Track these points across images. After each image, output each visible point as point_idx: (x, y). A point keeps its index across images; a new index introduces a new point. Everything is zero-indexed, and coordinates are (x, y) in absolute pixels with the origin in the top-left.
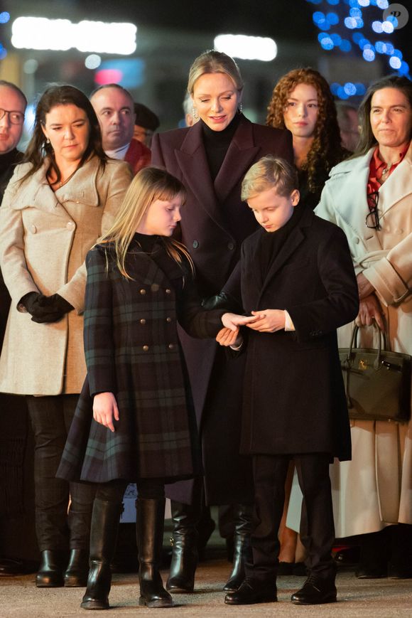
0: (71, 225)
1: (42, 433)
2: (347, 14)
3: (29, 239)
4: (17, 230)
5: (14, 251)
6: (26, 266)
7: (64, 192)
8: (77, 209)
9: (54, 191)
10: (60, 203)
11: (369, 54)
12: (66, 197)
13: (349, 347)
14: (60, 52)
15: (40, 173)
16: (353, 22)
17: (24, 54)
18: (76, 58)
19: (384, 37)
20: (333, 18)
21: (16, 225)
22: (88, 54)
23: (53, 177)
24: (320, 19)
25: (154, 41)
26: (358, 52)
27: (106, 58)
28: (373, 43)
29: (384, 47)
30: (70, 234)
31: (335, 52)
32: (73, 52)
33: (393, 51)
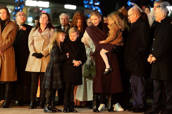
0: (44, 40)
1: (33, 79)
2: (90, 1)
3: (35, 42)
4: (32, 41)
5: (32, 45)
6: (34, 47)
7: (43, 34)
8: (45, 37)
9: (41, 33)
10: (42, 36)
11: (94, 9)
12: (43, 35)
13: (89, 64)
14: (35, 7)
15: (38, 29)
16: (91, 3)
17: (28, 7)
18: (37, 8)
19: (97, 6)
20: (87, 2)
21: (32, 39)
22: (40, 7)
23: (40, 31)
24: (85, 2)
25: (52, 5)
26: (92, 8)
27: (43, 8)
28: (95, 7)
29: (97, 8)
30: (44, 42)
31: (87, 8)
32: (37, 6)
33: (98, 8)
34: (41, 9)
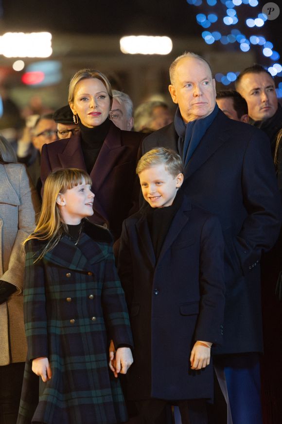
11: (245, 47)
16: (230, 20)
19: (256, 31)
20: (213, 18)
22: (14, 60)
26: (236, 45)
28: (248, 38)
34: (18, 66)
